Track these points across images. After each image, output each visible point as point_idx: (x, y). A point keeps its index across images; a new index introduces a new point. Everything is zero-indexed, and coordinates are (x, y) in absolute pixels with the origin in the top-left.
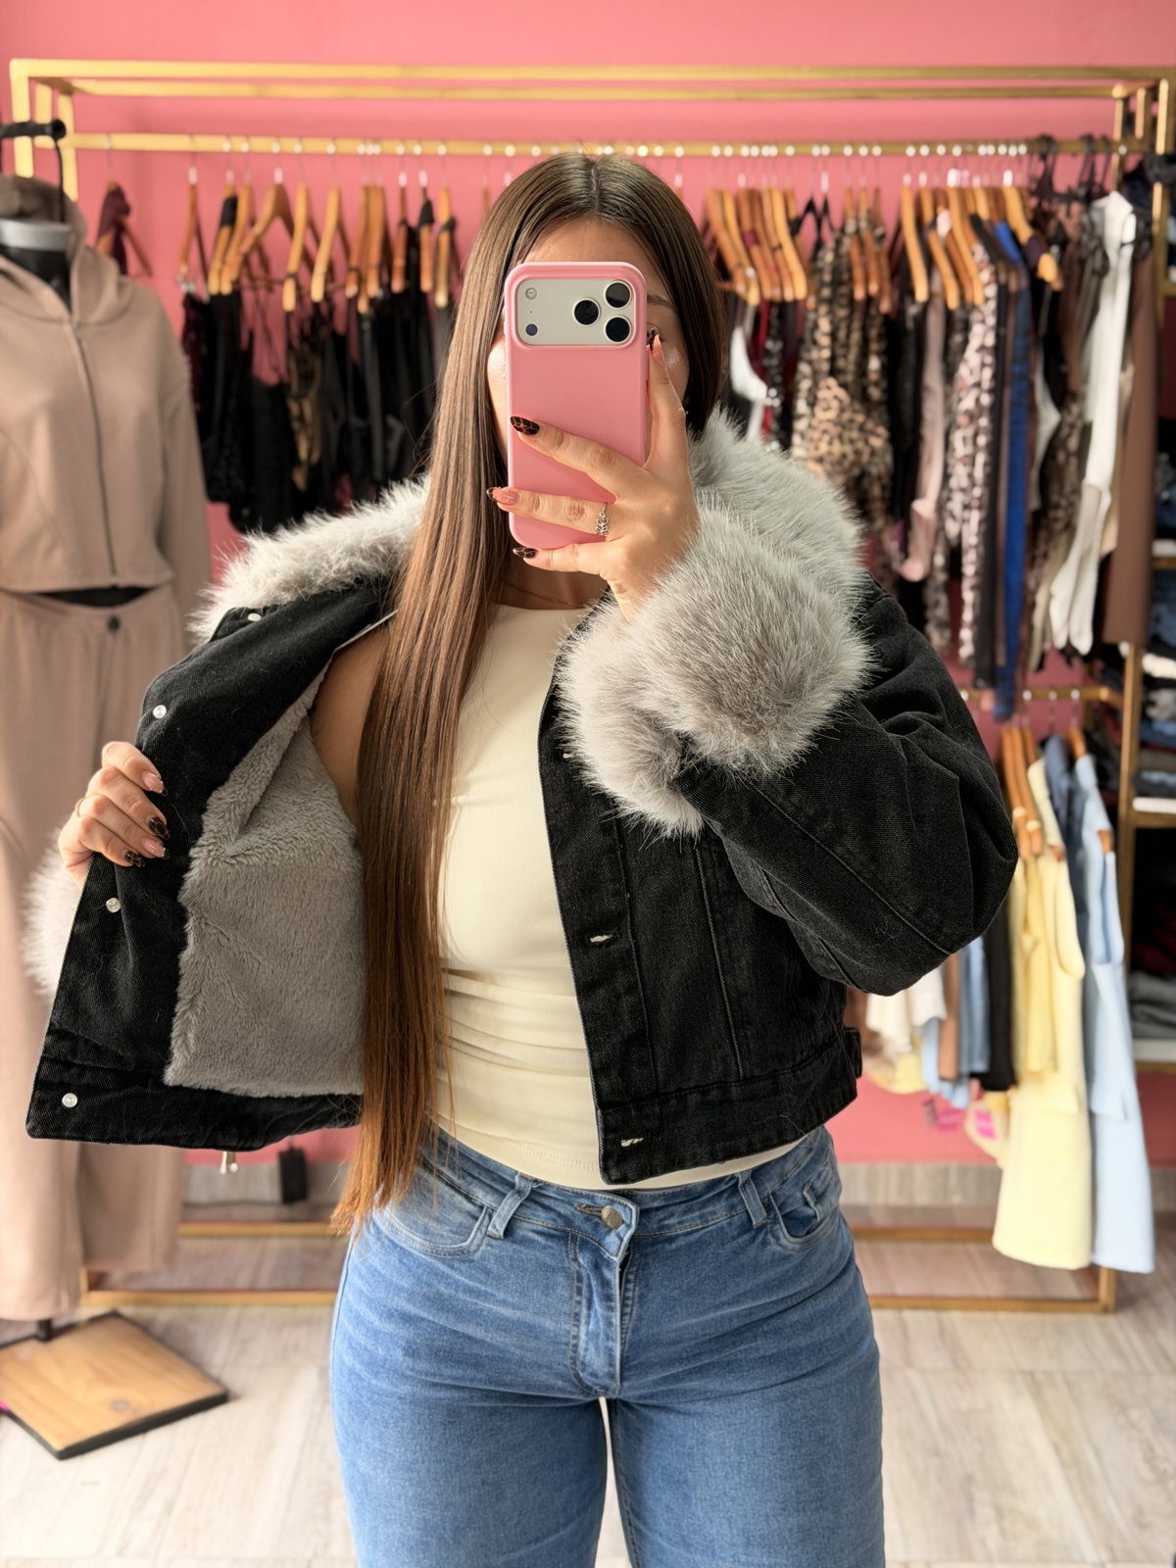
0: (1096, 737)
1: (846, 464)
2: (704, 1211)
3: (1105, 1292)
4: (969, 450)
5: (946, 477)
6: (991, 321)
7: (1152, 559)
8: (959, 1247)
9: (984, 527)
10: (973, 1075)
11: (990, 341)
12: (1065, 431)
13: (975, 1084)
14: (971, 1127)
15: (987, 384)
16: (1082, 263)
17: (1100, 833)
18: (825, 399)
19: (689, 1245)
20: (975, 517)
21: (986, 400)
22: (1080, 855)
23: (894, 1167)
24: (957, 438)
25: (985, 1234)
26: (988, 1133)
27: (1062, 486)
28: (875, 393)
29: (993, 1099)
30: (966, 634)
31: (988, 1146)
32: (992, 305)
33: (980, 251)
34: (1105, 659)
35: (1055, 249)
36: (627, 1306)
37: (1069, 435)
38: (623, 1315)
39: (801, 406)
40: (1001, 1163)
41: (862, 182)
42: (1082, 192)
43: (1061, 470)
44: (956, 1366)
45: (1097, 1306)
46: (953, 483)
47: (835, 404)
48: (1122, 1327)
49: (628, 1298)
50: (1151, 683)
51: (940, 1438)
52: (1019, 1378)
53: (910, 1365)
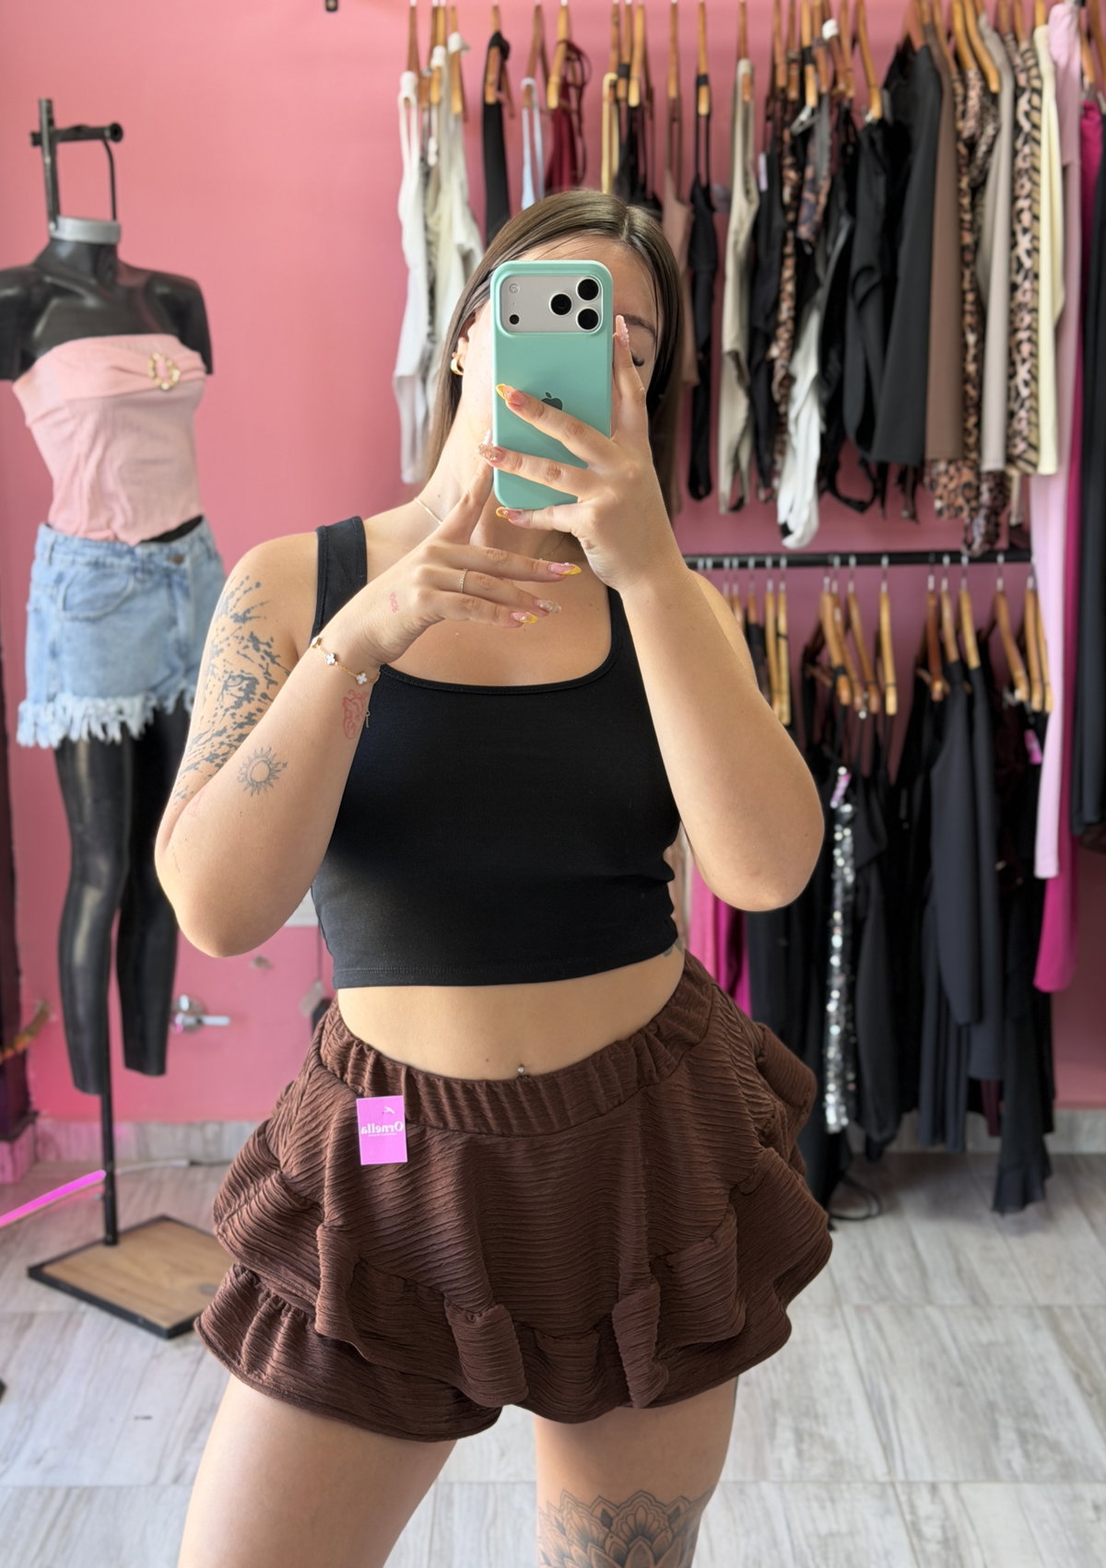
44: (974, 1302)
51: (961, 1368)
52: (1037, 1313)
53: (930, 1302)
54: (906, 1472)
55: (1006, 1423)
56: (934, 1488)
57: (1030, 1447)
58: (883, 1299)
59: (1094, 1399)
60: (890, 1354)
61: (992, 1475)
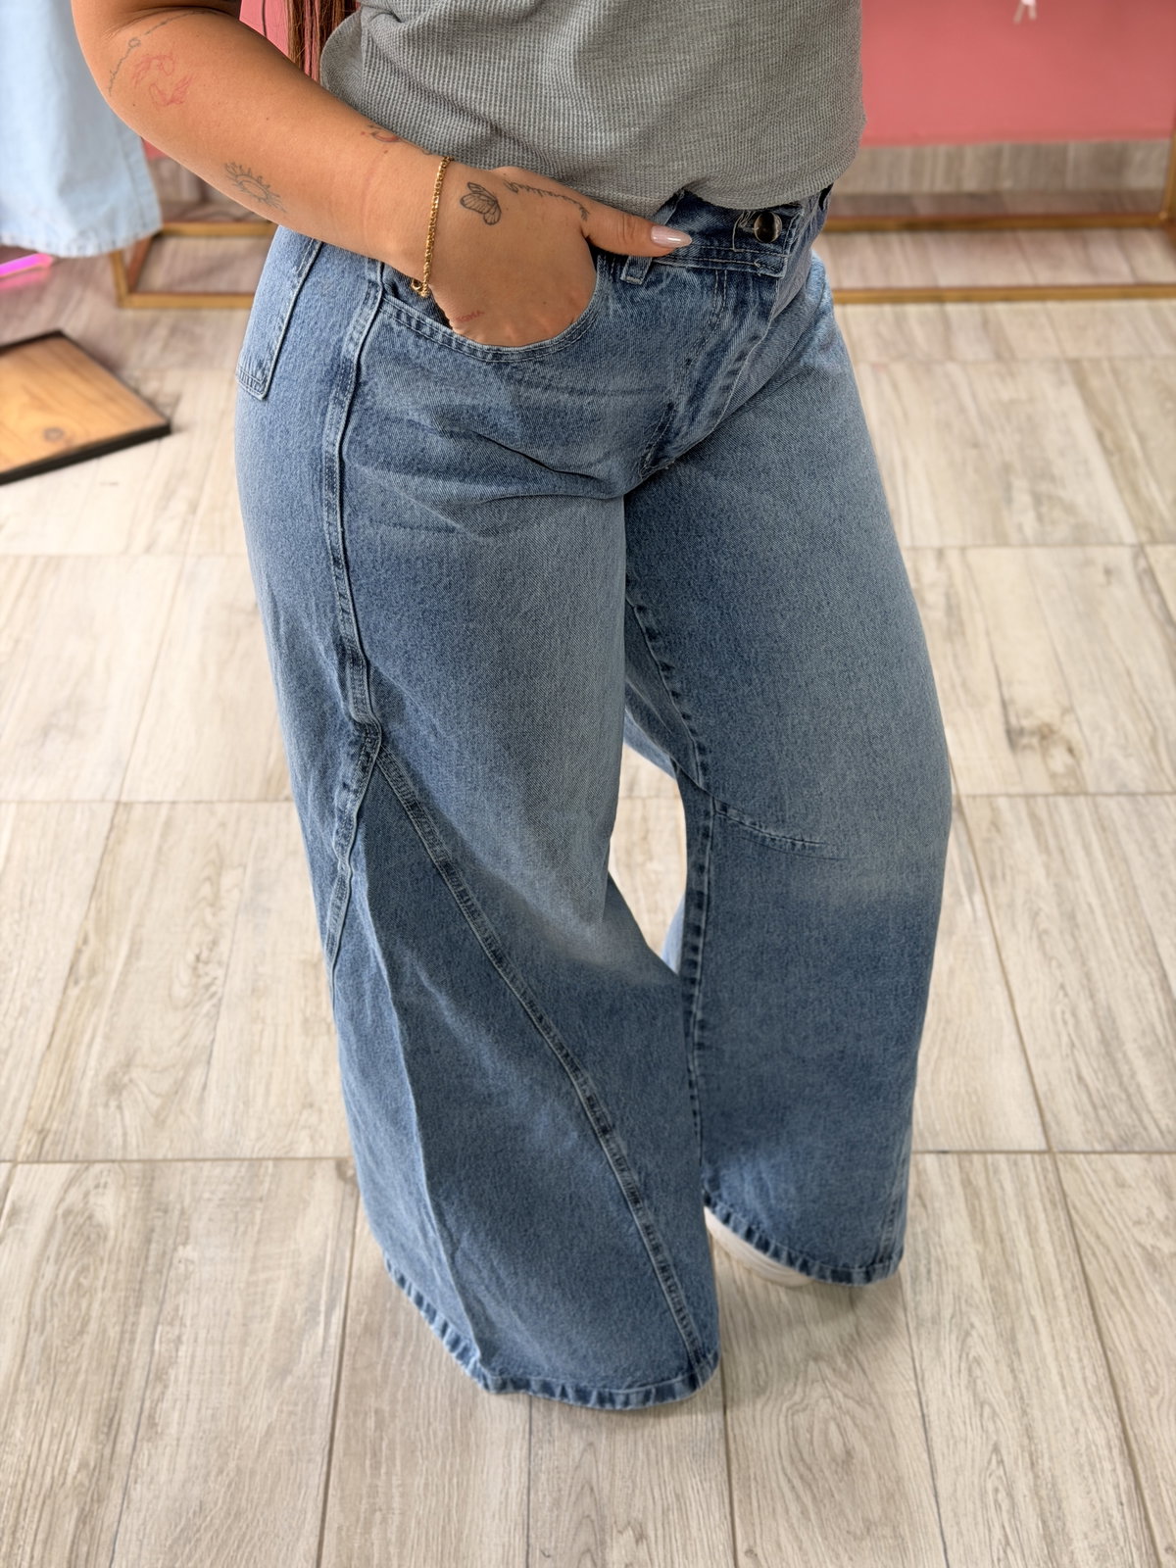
8: (1008, 235)
23: (943, 149)
44: (999, 357)
51: (979, 428)
52: (1064, 367)
54: (913, 537)
55: (1020, 485)
56: (940, 554)
57: (1044, 509)
58: (901, 357)
59: (1115, 459)
60: (905, 415)
61: (1002, 541)
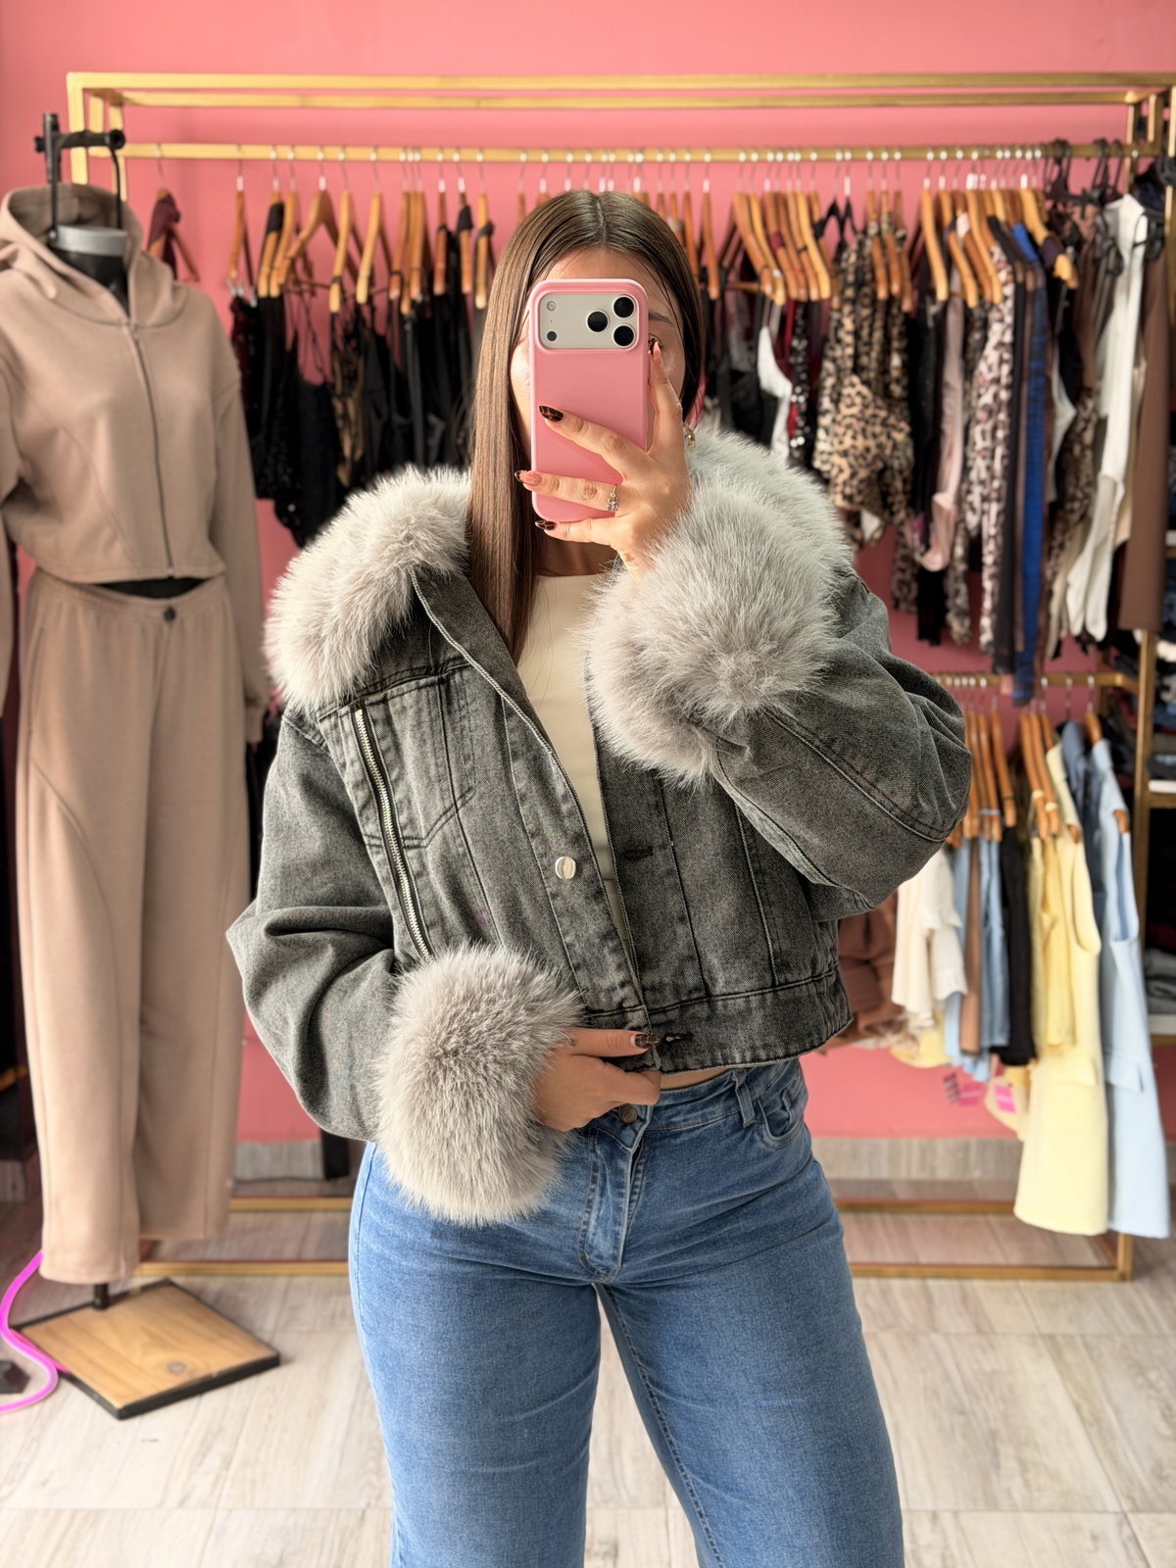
0: (1111, 722)
1: (870, 457)
2: (705, 1110)
3: (1122, 1260)
4: (988, 443)
5: (966, 470)
6: (1009, 319)
7: (1166, 548)
8: (979, 1219)
9: (1002, 519)
10: (994, 1050)
11: (1008, 338)
12: (1081, 425)
13: (995, 1059)
14: (991, 1102)
15: (1004, 380)
16: (1096, 262)
17: (1116, 813)
18: (849, 396)
19: (691, 1141)
20: (994, 508)
21: (1004, 395)
22: (1097, 834)
23: (916, 1143)
24: (976, 432)
25: (1007, 1206)
26: (1008, 1107)
27: (1078, 479)
28: (897, 390)
29: (1013, 1073)
30: (986, 622)
31: (1008, 1119)
32: (1010, 303)
33: (997, 251)
34: (1119, 646)
35: (1070, 250)
36: (635, 1193)
37: (1085, 429)
38: (631, 1202)
39: (826, 403)
40: (1021, 1136)
41: (884, 186)
42: (1096, 194)
43: (1078, 461)
44: (979, 1331)
45: (1115, 1274)
46: (973, 476)
47: (858, 400)
48: (1139, 1294)
49: (636, 1187)
50: (1164, 668)
51: (965, 1397)
52: (1040, 1342)
53: (935, 1330)
55: (1006, 1450)
56: (934, 1516)
57: (1030, 1476)
58: (888, 1327)
59: (1093, 1430)
60: (895, 1383)
61: (992, 1504)
